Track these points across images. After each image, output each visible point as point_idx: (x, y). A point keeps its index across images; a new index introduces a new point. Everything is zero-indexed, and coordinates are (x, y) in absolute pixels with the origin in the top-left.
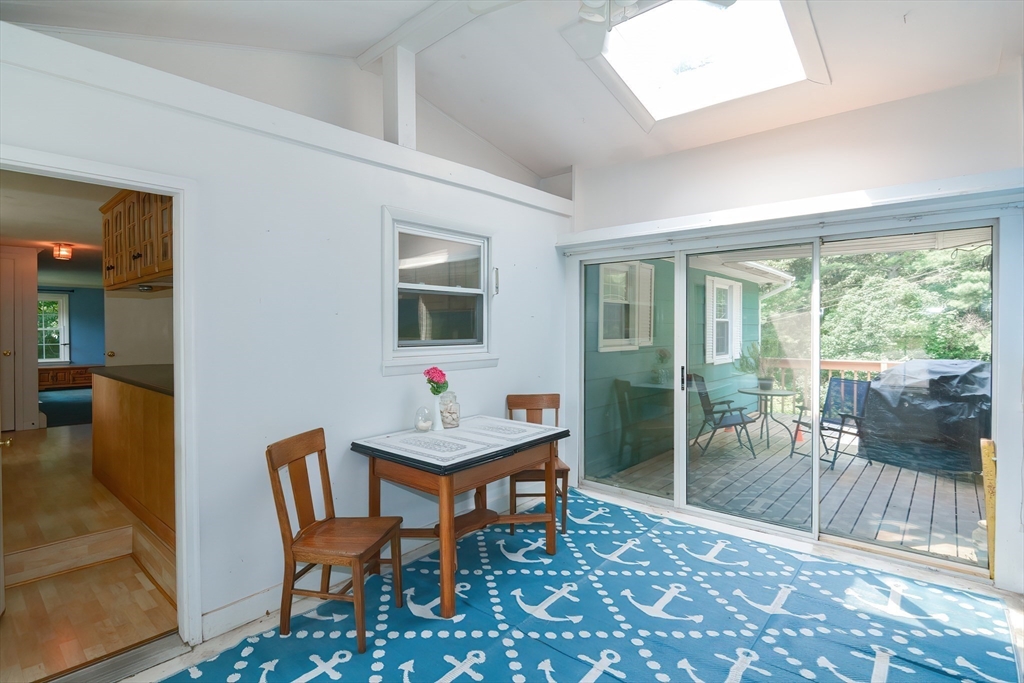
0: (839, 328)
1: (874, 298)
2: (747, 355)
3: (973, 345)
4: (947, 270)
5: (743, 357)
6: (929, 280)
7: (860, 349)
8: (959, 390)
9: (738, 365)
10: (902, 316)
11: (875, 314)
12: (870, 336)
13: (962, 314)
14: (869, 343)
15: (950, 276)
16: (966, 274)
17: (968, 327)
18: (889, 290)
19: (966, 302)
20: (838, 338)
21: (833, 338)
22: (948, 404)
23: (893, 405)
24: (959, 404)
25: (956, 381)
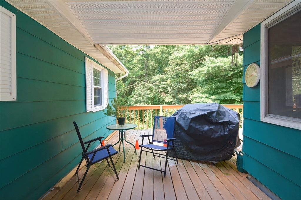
0: (135, 96)
1: (143, 88)
2: (111, 105)
3: (163, 100)
4: (158, 81)
5: (109, 107)
6: (154, 84)
7: (140, 102)
9: (106, 112)
10: (150, 93)
11: (144, 92)
12: (143, 98)
13: (161, 92)
14: (142, 100)
15: (158, 83)
16: (162, 83)
17: (162, 96)
18: (147, 86)
19: (162, 89)
20: (135, 99)
21: (134, 99)
22: (213, 127)
23: (186, 129)
24: (219, 126)
25: (215, 114)
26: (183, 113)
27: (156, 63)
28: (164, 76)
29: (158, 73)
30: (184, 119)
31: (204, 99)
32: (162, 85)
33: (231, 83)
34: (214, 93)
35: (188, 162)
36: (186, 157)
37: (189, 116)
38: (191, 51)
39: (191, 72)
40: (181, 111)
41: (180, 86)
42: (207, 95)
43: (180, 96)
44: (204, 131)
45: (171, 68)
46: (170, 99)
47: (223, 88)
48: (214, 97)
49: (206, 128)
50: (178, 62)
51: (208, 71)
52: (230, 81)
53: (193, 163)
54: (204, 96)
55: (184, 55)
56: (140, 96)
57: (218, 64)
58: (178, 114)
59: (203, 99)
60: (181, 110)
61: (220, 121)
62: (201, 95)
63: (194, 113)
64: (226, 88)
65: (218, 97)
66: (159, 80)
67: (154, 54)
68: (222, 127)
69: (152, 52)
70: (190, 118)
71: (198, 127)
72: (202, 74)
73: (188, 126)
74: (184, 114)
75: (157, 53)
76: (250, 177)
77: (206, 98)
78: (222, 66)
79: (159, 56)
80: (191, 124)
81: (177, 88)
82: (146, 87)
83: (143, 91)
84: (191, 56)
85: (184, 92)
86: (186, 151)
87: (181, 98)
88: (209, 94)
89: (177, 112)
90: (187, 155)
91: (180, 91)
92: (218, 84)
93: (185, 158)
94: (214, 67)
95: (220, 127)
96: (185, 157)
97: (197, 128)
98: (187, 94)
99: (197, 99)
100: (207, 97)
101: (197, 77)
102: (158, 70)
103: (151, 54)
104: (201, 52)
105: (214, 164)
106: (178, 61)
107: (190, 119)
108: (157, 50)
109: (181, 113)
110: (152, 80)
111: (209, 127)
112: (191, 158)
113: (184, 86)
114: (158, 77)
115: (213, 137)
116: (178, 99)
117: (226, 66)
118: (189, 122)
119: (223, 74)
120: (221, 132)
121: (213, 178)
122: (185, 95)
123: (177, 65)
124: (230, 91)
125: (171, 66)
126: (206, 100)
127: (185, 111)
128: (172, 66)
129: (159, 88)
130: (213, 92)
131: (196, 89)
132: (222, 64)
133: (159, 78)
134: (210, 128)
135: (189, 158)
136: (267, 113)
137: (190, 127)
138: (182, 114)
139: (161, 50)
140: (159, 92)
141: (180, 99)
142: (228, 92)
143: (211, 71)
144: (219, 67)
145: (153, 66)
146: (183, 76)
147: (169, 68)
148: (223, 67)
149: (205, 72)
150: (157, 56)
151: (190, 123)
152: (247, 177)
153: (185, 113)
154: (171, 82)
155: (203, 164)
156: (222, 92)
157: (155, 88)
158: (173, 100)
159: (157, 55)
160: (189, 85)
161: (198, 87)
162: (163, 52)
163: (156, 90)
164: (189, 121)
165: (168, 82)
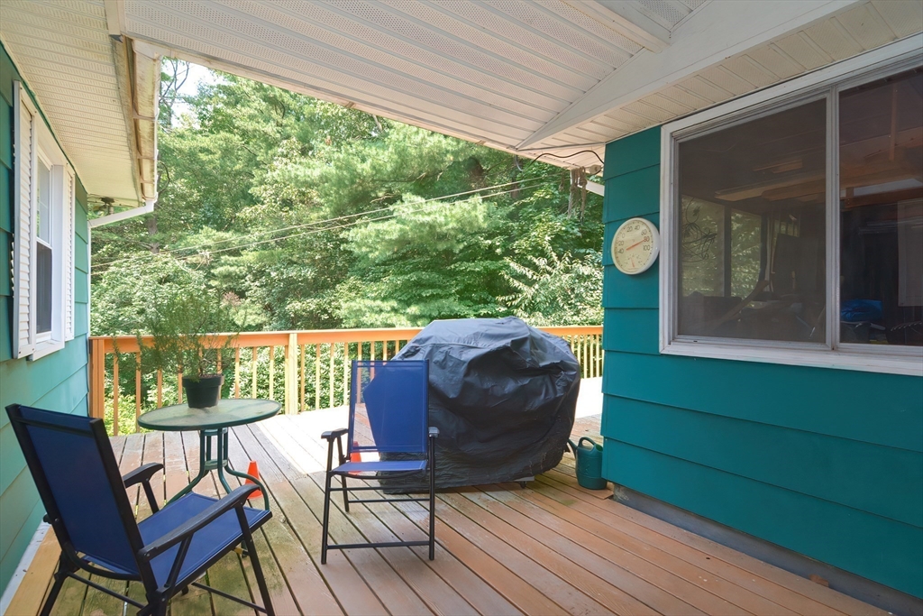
1: (144, 273)
3: (227, 319)
4: (207, 253)
6: (191, 260)
8: (535, 359)
12: (142, 312)
13: (220, 291)
15: (208, 258)
16: (224, 258)
17: (225, 303)
18: (160, 264)
19: (224, 282)
22: (526, 382)
23: (452, 396)
24: (539, 380)
25: (527, 346)
26: (436, 347)
27: (196, 187)
28: (229, 236)
29: (206, 223)
30: (442, 365)
31: (388, 315)
32: (222, 265)
33: (453, 274)
34: (411, 297)
35: (455, 496)
36: (449, 483)
37: (461, 355)
38: (348, 166)
39: (347, 233)
40: (429, 342)
41: (292, 273)
42: (394, 304)
43: (295, 306)
44: (505, 395)
45: (264, 211)
46: (255, 317)
47: (432, 286)
48: (414, 309)
49: (511, 386)
50: (289, 194)
51: (403, 233)
52: (452, 267)
53: (474, 497)
54: (387, 305)
55: (326, 177)
56: (128, 303)
57: (432, 216)
58: (418, 351)
59: (384, 315)
60: (427, 340)
61: (542, 364)
62: (379, 302)
63: (471, 345)
64: (440, 287)
65: (424, 311)
66: (210, 247)
67: (192, 155)
68: (547, 379)
69: (186, 145)
70: (464, 362)
71: (488, 385)
72: (383, 240)
73: (460, 386)
74: (441, 350)
75: (203, 150)
76: (620, 494)
77: (393, 314)
78: (440, 226)
79: (211, 162)
80: (468, 379)
81: (283, 280)
82: (155, 270)
83: (141, 283)
84: (347, 182)
85: (307, 295)
86: (446, 464)
87: (295, 314)
88: (400, 300)
89: (416, 345)
90: (452, 476)
91: (293, 289)
92: (425, 276)
93: (445, 487)
94: (423, 224)
95: (544, 379)
96: (445, 483)
97: (487, 390)
98: (316, 301)
99: (368, 314)
100: (394, 310)
101: (368, 250)
102: (204, 212)
103: (181, 151)
104: (378, 175)
105: (524, 486)
106: (291, 192)
107: (466, 365)
108: (204, 141)
109: (428, 349)
110: (182, 248)
111: (516, 382)
112: (465, 482)
113: (309, 273)
114: (208, 237)
115: (527, 408)
116: (284, 316)
117: (450, 226)
118: (462, 375)
119: (442, 246)
120: (546, 395)
121: (549, 520)
122: (311, 304)
123: (288, 203)
124: (451, 295)
125: (263, 204)
126: (393, 319)
127: (443, 342)
128: (264, 207)
129: (210, 276)
130: (409, 296)
131: (346, 287)
132: (441, 219)
133: (210, 242)
134: (520, 384)
135: (458, 483)
136: (676, 333)
137: (466, 387)
138: (435, 350)
139: (221, 142)
140: (211, 292)
141: (292, 315)
142: (447, 296)
143: (410, 235)
144: (432, 226)
145: (183, 197)
146: (302, 243)
147: (256, 209)
148: (444, 228)
149: (395, 236)
150: (203, 163)
151: (467, 374)
152: (611, 497)
153: (446, 349)
154: (260, 259)
155: (500, 493)
156: (433, 297)
157: (197, 275)
158: (264, 319)
159: (203, 157)
160: (321, 273)
161: (352, 280)
162: (227, 152)
163: (200, 284)
164: (463, 369)
165: (249, 257)
